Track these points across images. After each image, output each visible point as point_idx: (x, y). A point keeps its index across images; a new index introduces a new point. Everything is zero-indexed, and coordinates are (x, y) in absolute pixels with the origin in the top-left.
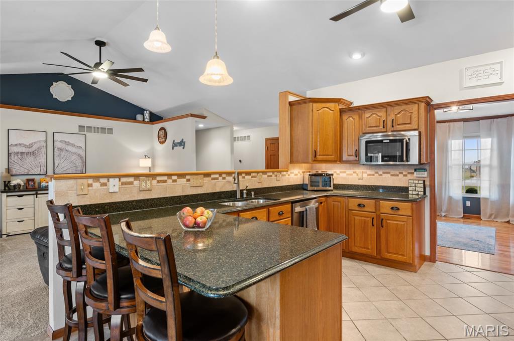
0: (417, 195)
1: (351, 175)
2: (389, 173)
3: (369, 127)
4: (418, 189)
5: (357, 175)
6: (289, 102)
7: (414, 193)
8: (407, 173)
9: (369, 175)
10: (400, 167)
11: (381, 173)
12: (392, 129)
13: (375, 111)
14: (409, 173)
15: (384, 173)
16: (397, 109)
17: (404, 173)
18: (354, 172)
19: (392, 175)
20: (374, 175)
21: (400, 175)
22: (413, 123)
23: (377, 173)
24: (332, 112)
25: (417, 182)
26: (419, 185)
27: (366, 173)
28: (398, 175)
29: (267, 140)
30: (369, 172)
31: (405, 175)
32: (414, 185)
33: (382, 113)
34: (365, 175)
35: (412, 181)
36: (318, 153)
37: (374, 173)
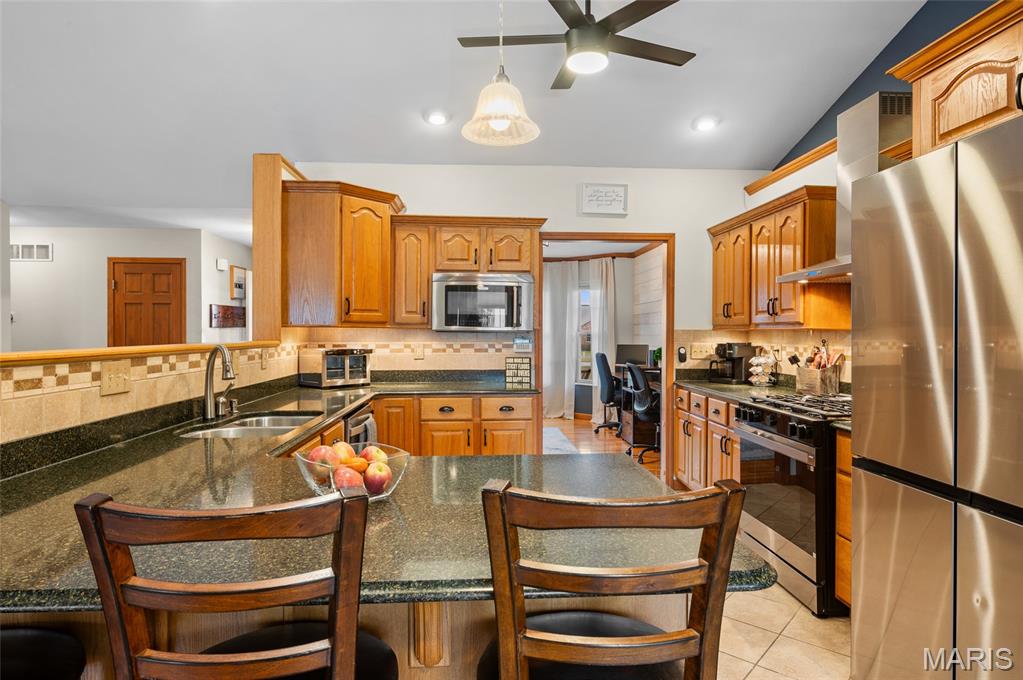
0: (520, 383)
1: (399, 351)
2: (471, 346)
3: (449, 259)
4: (521, 373)
5: (413, 351)
6: (283, 182)
7: (515, 379)
8: (500, 347)
9: (435, 351)
10: (490, 335)
11: (457, 346)
12: (490, 268)
13: (461, 230)
14: (505, 346)
15: (462, 346)
16: (499, 233)
17: (497, 347)
18: (406, 346)
19: (476, 351)
20: (444, 351)
21: (490, 350)
22: (523, 259)
23: (450, 346)
24: (378, 220)
25: (519, 360)
26: (523, 366)
27: (429, 346)
28: (486, 351)
29: (114, 263)
30: (436, 345)
31: (498, 350)
32: (514, 366)
33: (472, 236)
34: (428, 352)
35: (511, 360)
36: (353, 306)
37: (445, 347)
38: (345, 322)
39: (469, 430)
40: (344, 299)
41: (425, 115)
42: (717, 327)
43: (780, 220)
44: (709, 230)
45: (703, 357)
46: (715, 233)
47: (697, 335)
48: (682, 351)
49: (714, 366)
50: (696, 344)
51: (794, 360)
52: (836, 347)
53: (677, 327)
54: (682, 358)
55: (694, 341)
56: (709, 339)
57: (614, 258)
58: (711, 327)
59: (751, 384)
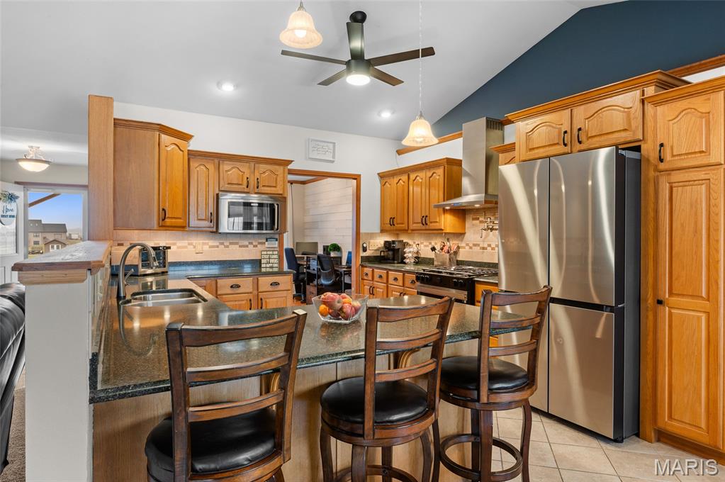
0: (272, 267)
1: (186, 247)
2: (237, 243)
3: (229, 184)
4: (272, 261)
5: (195, 247)
7: (268, 266)
8: (257, 244)
9: (211, 247)
10: (250, 236)
11: (227, 243)
12: (257, 190)
13: (238, 164)
14: (260, 243)
15: (231, 243)
17: (254, 244)
18: (189, 244)
19: (240, 246)
20: (218, 247)
21: (249, 246)
22: (278, 186)
23: (222, 244)
24: (181, 152)
25: (271, 253)
26: (274, 257)
27: (208, 244)
28: (247, 246)
30: (212, 243)
31: (255, 246)
32: (267, 257)
33: (245, 168)
34: (206, 248)
35: (265, 253)
36: (167, 216)
37: (218, 244)
38: (162, 226)
39: (250, 300)
40: (161, 210)
41: (219, 84)
42: (383, 231)
43: (429, 174)
44: (378, 174)
45: (376, 248)
46: (382, 176)
47: (372, 235)
48: (365, 245)
49: (382, 254)
50: (372, 241)
51: (433, 249)
52: (455, 242)
53: (363, 230)
54: (365, 250)
55: (370, 239)
56: (378, 238)
57: (292, 184)
58: (379, 231)
59: (405, 263)
